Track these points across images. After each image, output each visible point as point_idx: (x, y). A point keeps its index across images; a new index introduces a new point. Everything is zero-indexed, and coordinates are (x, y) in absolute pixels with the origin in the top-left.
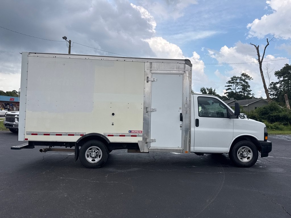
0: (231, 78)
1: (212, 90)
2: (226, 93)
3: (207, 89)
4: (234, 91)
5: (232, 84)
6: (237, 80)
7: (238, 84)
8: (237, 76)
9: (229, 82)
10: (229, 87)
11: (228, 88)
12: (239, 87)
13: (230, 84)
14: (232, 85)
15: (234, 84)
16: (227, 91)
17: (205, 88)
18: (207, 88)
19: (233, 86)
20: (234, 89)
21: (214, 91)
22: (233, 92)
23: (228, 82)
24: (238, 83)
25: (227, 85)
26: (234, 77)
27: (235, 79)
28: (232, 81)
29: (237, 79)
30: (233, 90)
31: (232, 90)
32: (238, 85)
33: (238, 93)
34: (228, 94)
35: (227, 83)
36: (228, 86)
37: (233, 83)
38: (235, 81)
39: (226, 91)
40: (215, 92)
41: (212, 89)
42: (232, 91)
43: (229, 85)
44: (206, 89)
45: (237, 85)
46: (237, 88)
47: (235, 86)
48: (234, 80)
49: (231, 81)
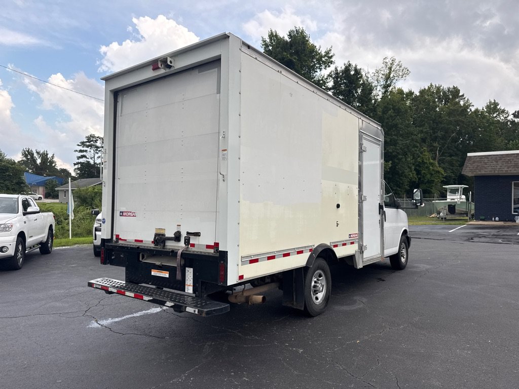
0: (87, 137)
1: (48, 156)
2: (78, 163)
3: (38, 153)
4: (92, 162)
5: (88, 147)
6: (96, 142)
7: (99, 149)
8: (97, 136)
9: (83, 144)
10: (82, 154)
11: (81, 156)
12: (100, 154)
13: (85, 149)
14: (88, 149)
15: (91, 149)
16: (78, 159)
17: (31, 151)
18: (36, 150)
19: (90, 153)
20: (91, 158)
21: (53, 157)
22: (89, 162)
23: (80, 144)
24: (97, 147)
25: (78, 150)
26: (91, 136)
27: (94, 139)
28: (88, 144)
29: (98, 140)
30: (90, 160)
31: (88, 158)
32: (99, 151)
33: (97, 165)
34: (79, 165)
35: (78, 145)
36: (81, 151)
37: (91, 146)
38: (92, 143)
39: (77, 161)
40: (54, 159)
41: (47, 154)
42: (88, 160)
43: (83, 149)
44: (34, 152)
45: (96, 150)
46: (97, 156)
47: (92, 151)
48: (91, 141)
49: (87, 142)
